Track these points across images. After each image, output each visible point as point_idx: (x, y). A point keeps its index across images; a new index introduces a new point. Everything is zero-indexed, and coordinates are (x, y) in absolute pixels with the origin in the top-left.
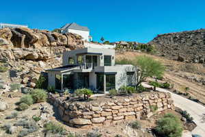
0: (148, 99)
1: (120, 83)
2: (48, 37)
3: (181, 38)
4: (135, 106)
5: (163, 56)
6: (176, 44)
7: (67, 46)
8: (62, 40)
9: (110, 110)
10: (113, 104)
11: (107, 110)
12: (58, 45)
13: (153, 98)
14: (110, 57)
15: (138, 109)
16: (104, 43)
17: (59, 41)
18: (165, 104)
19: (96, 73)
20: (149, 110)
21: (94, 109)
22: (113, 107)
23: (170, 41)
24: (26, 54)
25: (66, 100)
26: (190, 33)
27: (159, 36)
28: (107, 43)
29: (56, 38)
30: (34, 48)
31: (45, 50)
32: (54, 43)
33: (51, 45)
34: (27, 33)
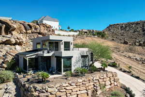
0: (98, 78)
1: (76, 65)
2: (24, 27)
3: (126, 27)
4: (87, 85)
5: (113, 40)
6: (123, 31)
7: (40, 33)
8: (36, 29)
9: (65, 90)
10: (67, 84)
11: (61, 90)
12: (32, 33)
13: (102, 78)
14: (69, 43)
15: (90, 87)
16: (70, 31)
17: (33, 30)
18: (112, 82)
19: (56, 57)
20: (98, 88)
21: (50, 90)
22: (67, 88)
23: (118, 29)
24: (5, 39)
25: (27, 82)
26: (133, 24)
27: (110, 26)
28: (72, 30)
29: (31, 27)
30: (12, 35)
31: (21, 36)
32: (30, 31)
33: (27, 33)
34: (7, 23)
